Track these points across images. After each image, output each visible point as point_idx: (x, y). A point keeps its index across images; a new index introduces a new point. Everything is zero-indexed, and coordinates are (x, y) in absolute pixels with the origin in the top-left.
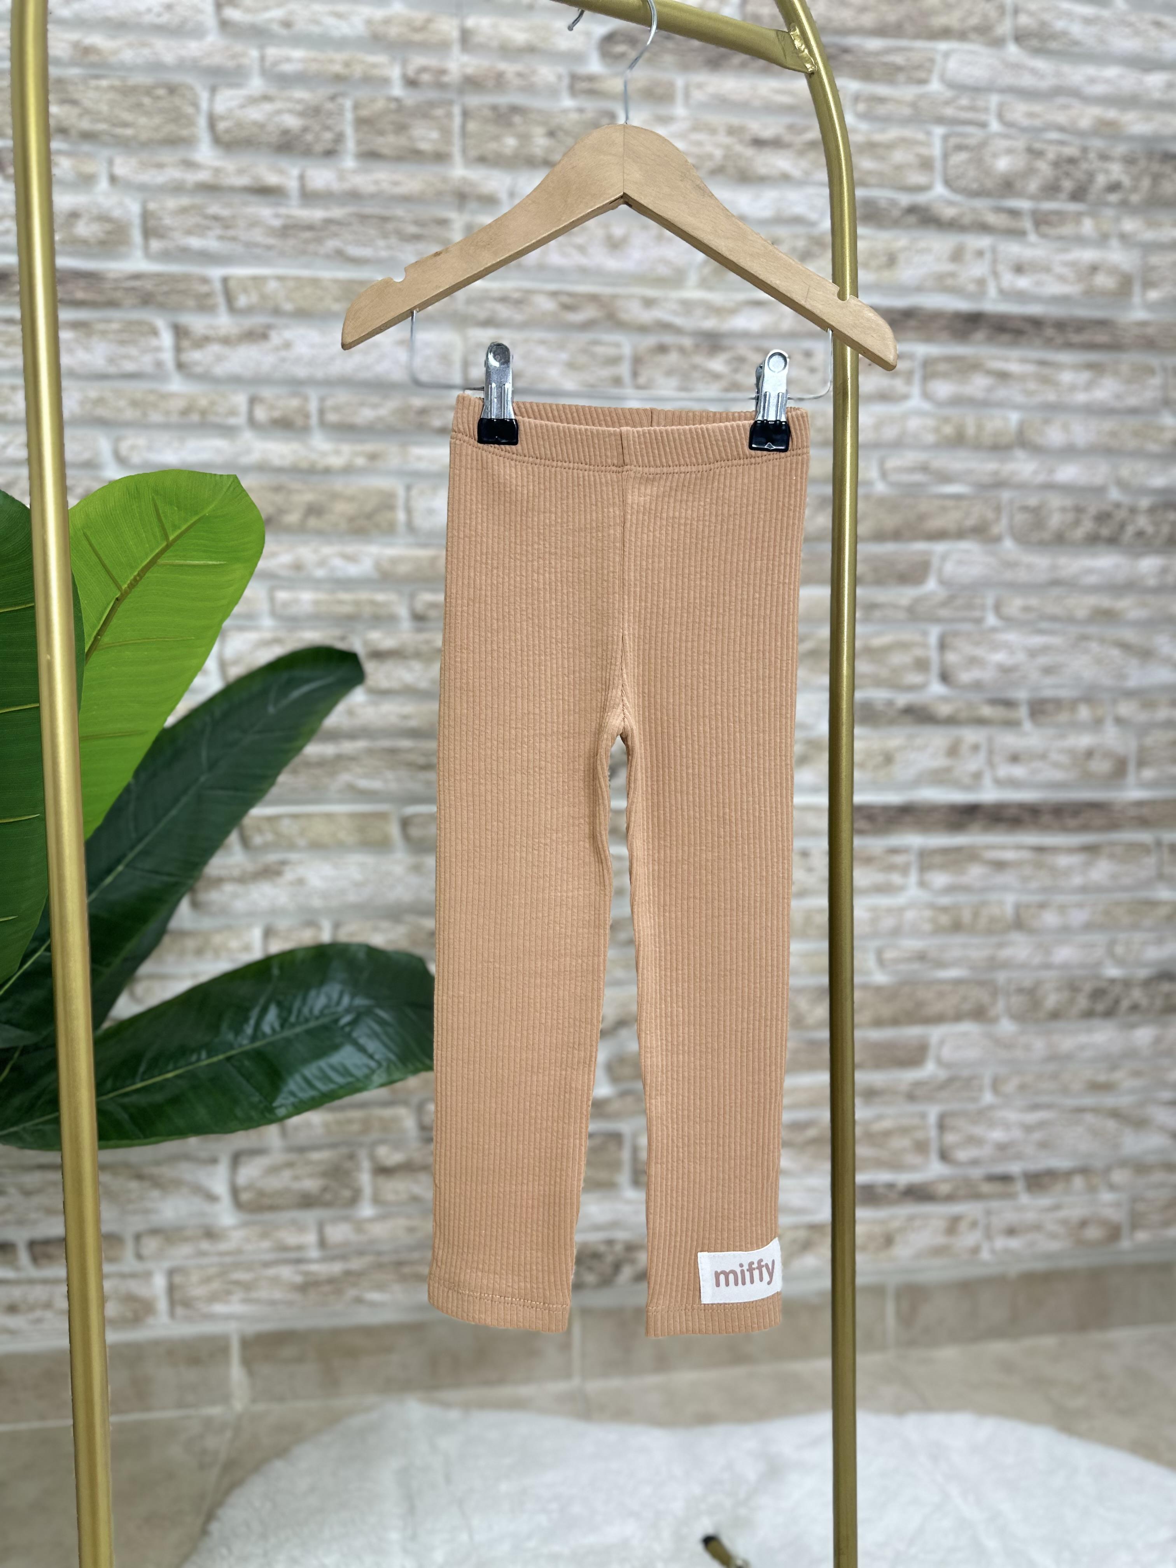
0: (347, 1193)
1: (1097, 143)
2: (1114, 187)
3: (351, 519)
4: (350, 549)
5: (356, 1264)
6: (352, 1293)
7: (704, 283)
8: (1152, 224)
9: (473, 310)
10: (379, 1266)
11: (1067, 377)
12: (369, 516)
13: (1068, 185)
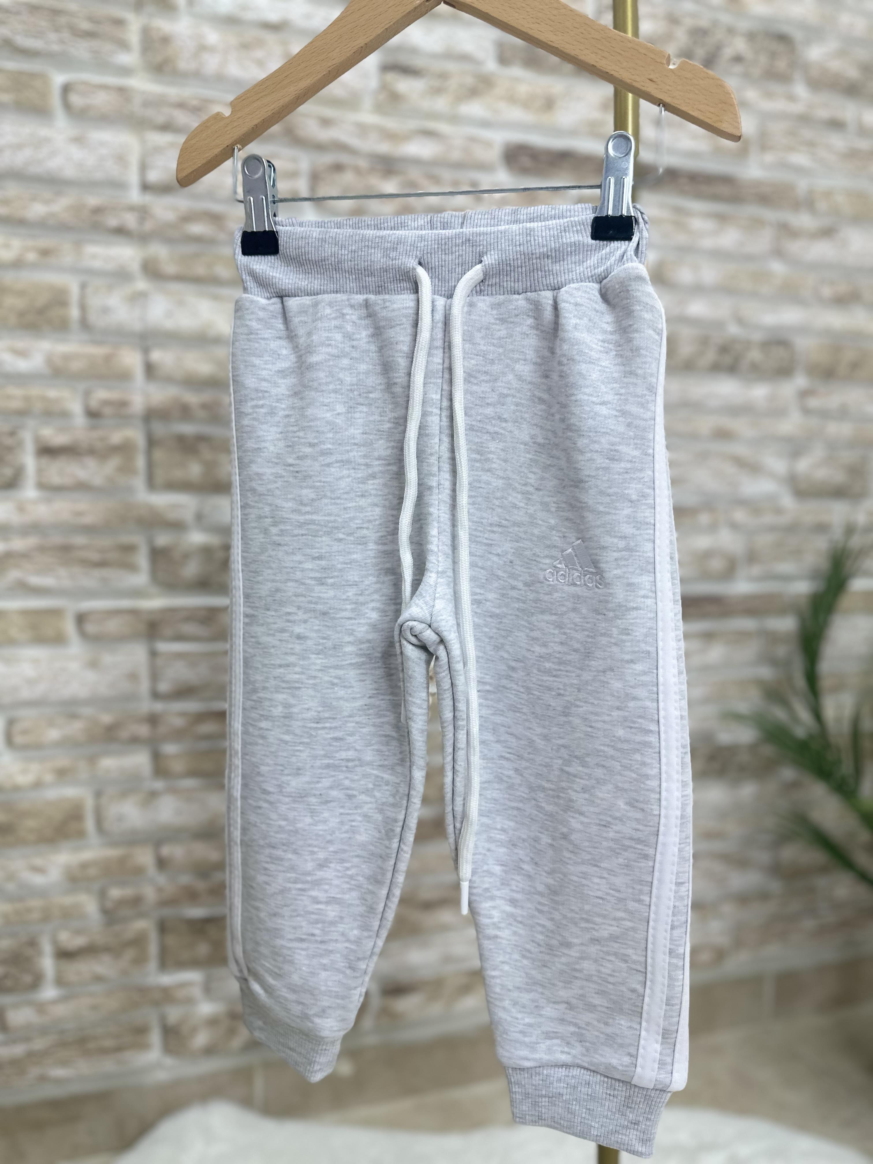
0: (28, 979)
1: (725, 18)
2: (738, 59)
3: (21, 314)
4: (21, 344)
5: (39, 1044)
6: (34, 1072)
7: (379, 109)
8: (769, 95)
9: (150, 113)
10: (63, 1044)
11: (697, 224)
12: (41, 311)
13: (700, 52)
